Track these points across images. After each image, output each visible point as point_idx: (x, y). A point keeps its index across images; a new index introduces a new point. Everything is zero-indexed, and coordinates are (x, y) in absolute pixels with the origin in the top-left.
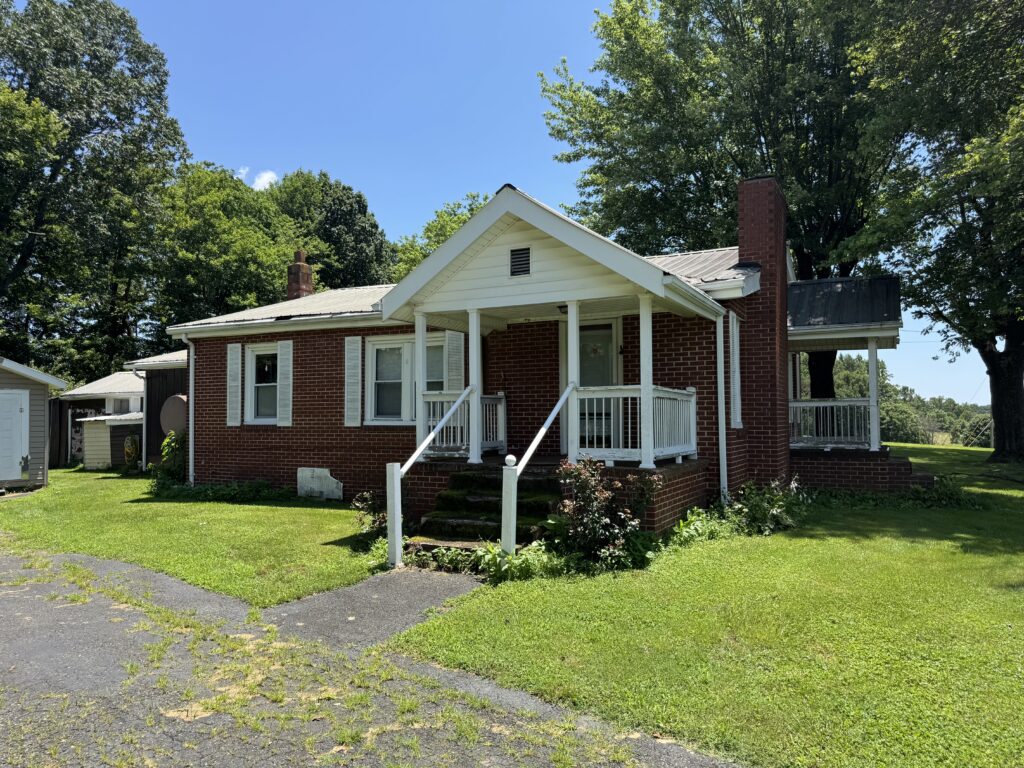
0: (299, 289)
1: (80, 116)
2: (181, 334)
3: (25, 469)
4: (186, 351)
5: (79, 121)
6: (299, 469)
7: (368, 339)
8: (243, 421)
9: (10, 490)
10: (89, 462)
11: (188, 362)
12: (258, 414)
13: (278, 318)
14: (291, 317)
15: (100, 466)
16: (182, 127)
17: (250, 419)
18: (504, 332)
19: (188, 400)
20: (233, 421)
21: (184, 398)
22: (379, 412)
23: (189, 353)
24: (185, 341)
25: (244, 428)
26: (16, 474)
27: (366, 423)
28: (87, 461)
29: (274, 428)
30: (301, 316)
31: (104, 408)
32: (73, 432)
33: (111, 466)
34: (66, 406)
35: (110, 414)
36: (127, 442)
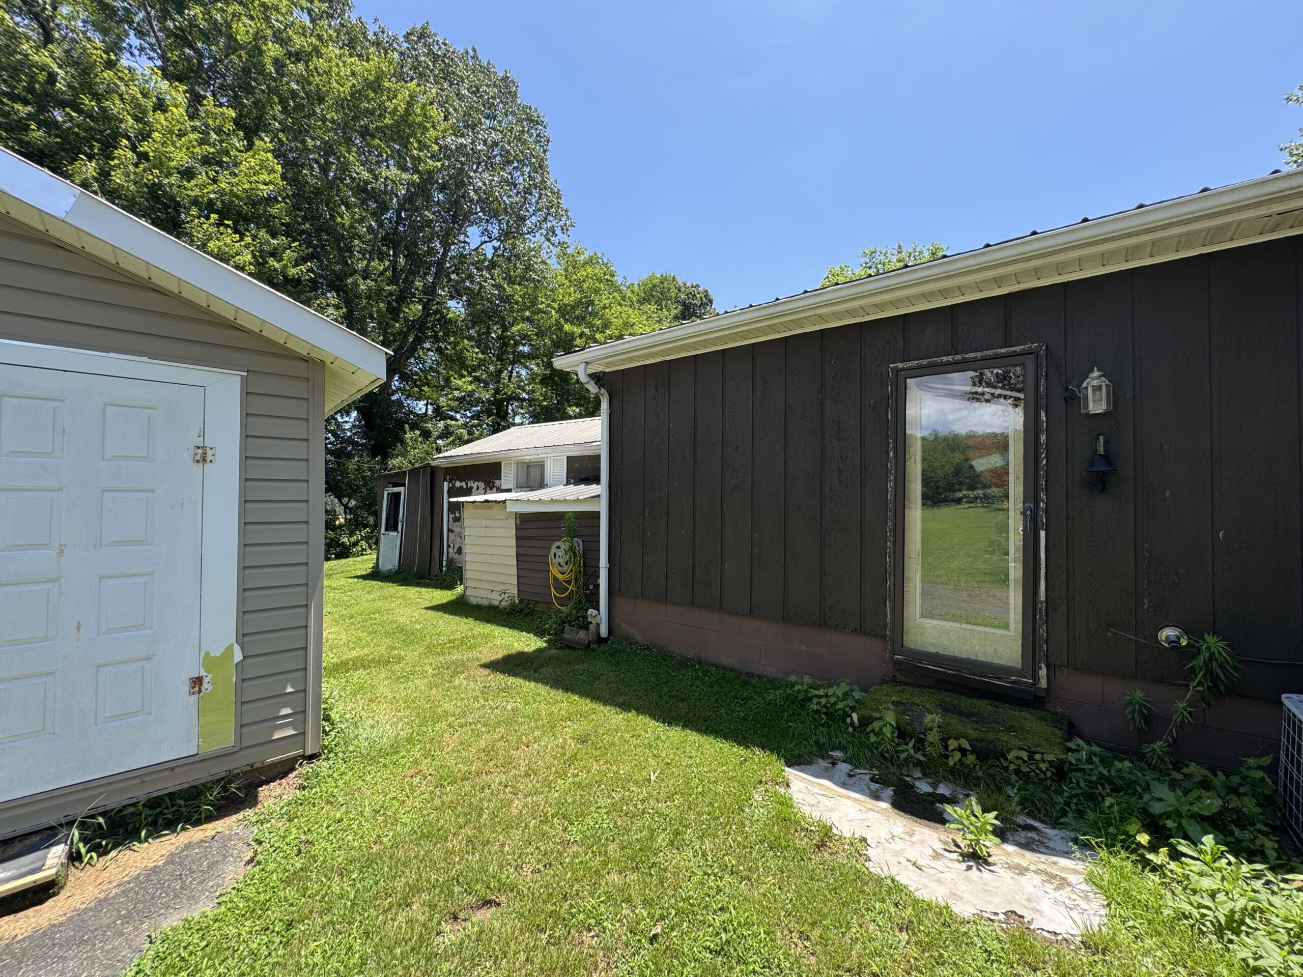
10: (471, 588)
15: (496, 599)
28: (470, 583)
31: (500, 479)
32: (451, 520)
33: (517, 601)
34: (440, 476)
35: (509, 491)
36: (555, 555)
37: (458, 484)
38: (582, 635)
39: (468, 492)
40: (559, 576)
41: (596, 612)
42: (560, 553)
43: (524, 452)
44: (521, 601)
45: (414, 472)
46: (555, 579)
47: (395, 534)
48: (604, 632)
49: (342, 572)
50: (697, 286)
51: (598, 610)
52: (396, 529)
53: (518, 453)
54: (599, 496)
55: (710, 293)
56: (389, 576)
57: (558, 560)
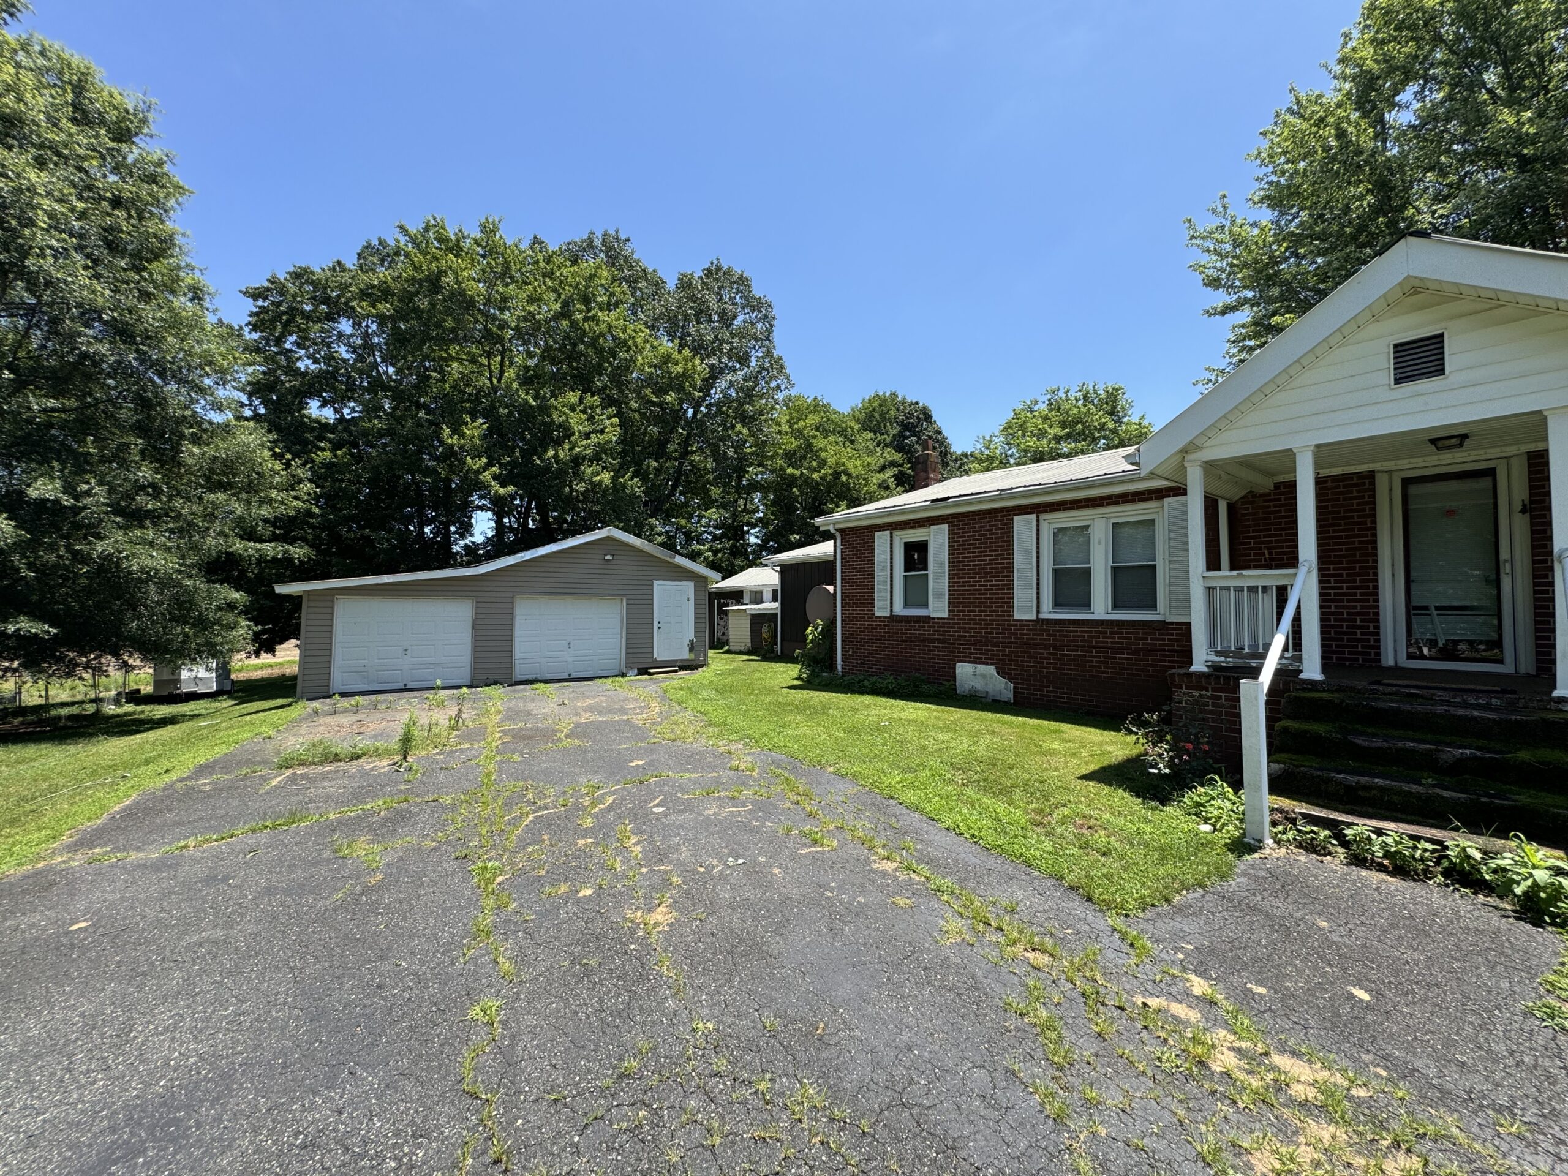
0: (928, 478)
1: (714, 361)
2: (829, 524)
3: (691, 650)
4: (832, 542)
5: (713, 365)
6: (958, 665)
7: (1043, 517)
8: (891, 611)
9: (683, 668)
10: (734, 643)
11: (835, 556)
12: (907, 604)
13: (933, 501)
14: (949, 498)
15: (742, 649)
16: (786, 362)
17: (899, 609)
18: (1269, 494)
19: (835, 590)
20: (881, 610)
21: (831, 588)
22: (1058, 603)
23: (835, 543)
24: (833, 531)
25: (893, 618)
26: (685, 655)
27: (1042, 616)
28: (732, 641)
29: (927, 619)
30: (960, 496)
31: (742, 598)
32: (719, 619)
33: (750, 647)
35: (747, 604)
37: (723, 601)
39: (728, 605)
40: (764, 636)
42: (765, 628)
44: (752, 645)
53: (748, 585)
54: (778, 607)
57: (764, 631)
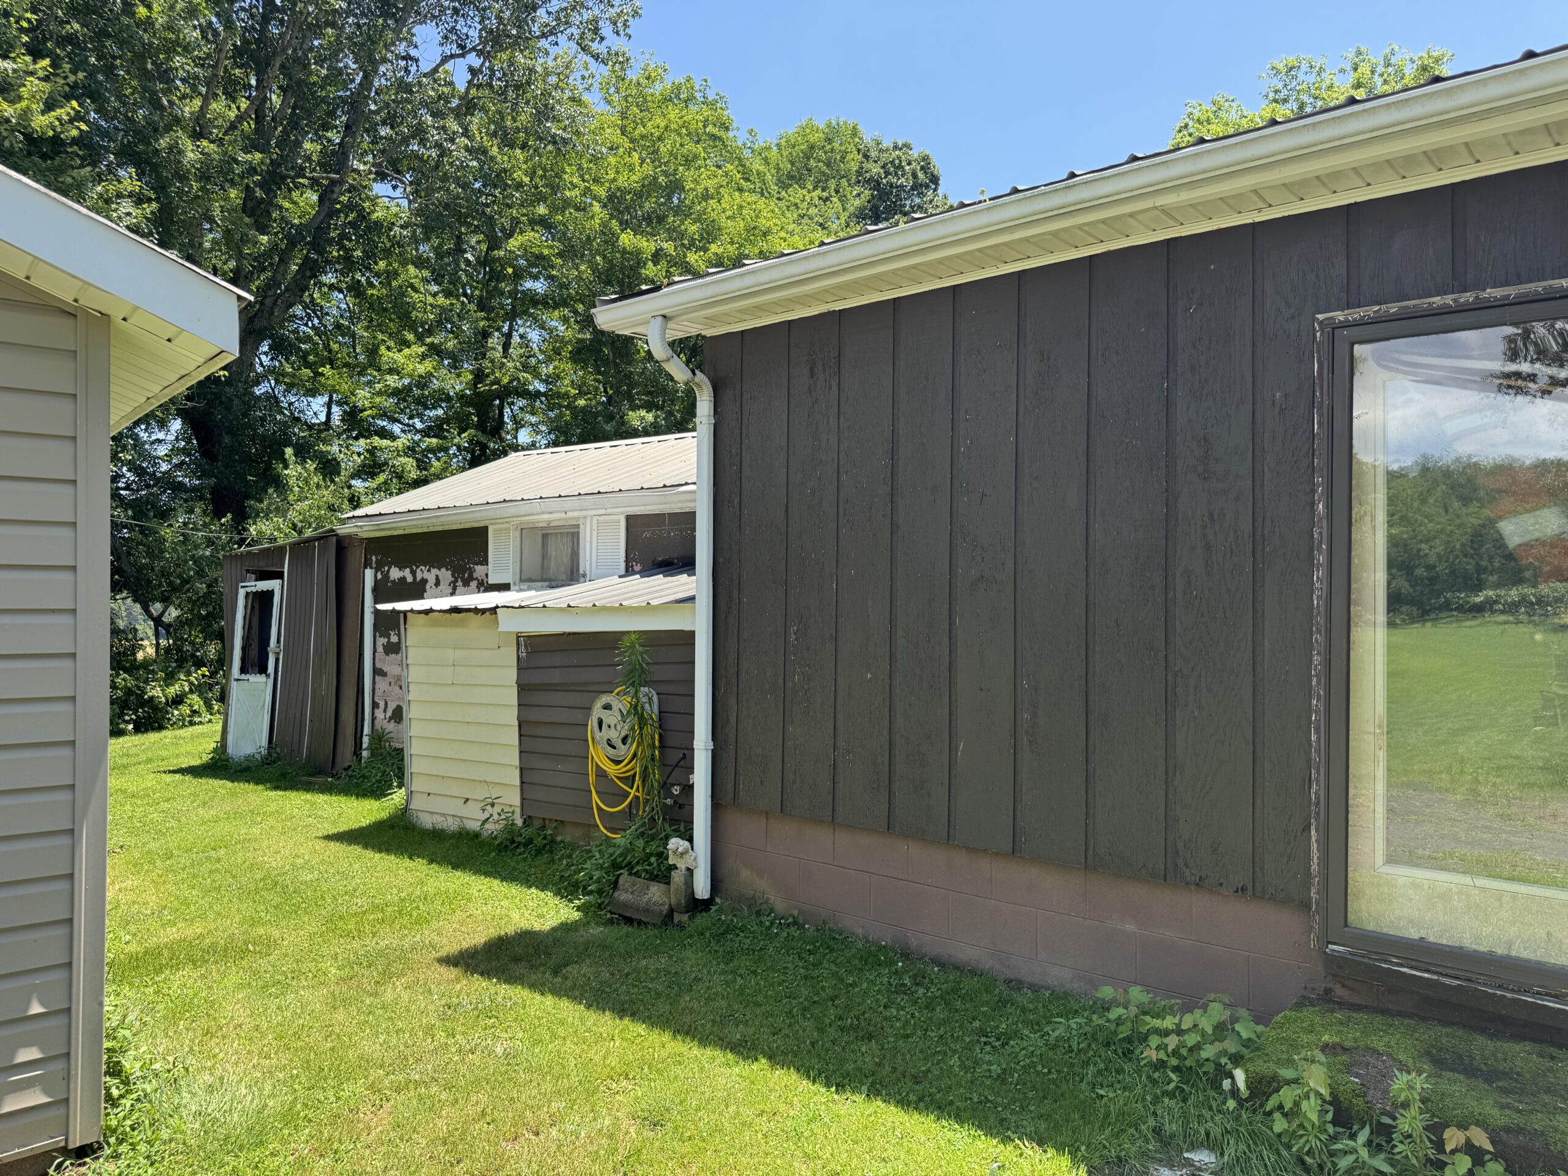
15: (473, 818)
28: (417, 785)
31: (485, 562)
32: (380, 649)
33: (519, 822)
34: (356, 556)
35: (504, 587)
36: (600, 723)
37: (395, 573)
38: (655, 893)
39: (417, 591)
40: (611, 769)
41: (687, 844)
42: (611, 718)
43: (536, 506)
44: (528, 821)
45: (301, 549)
46: (601, 774)
47: (262, 678)
48: (702, 888)
49: (149, 761)
50: (907, 146)
51: (691, 840)
52: (263, 670)
53: (524, 508)
54: (692, 599)
55: (934, 161)
56: (247, 769)
57: (606, 733)
